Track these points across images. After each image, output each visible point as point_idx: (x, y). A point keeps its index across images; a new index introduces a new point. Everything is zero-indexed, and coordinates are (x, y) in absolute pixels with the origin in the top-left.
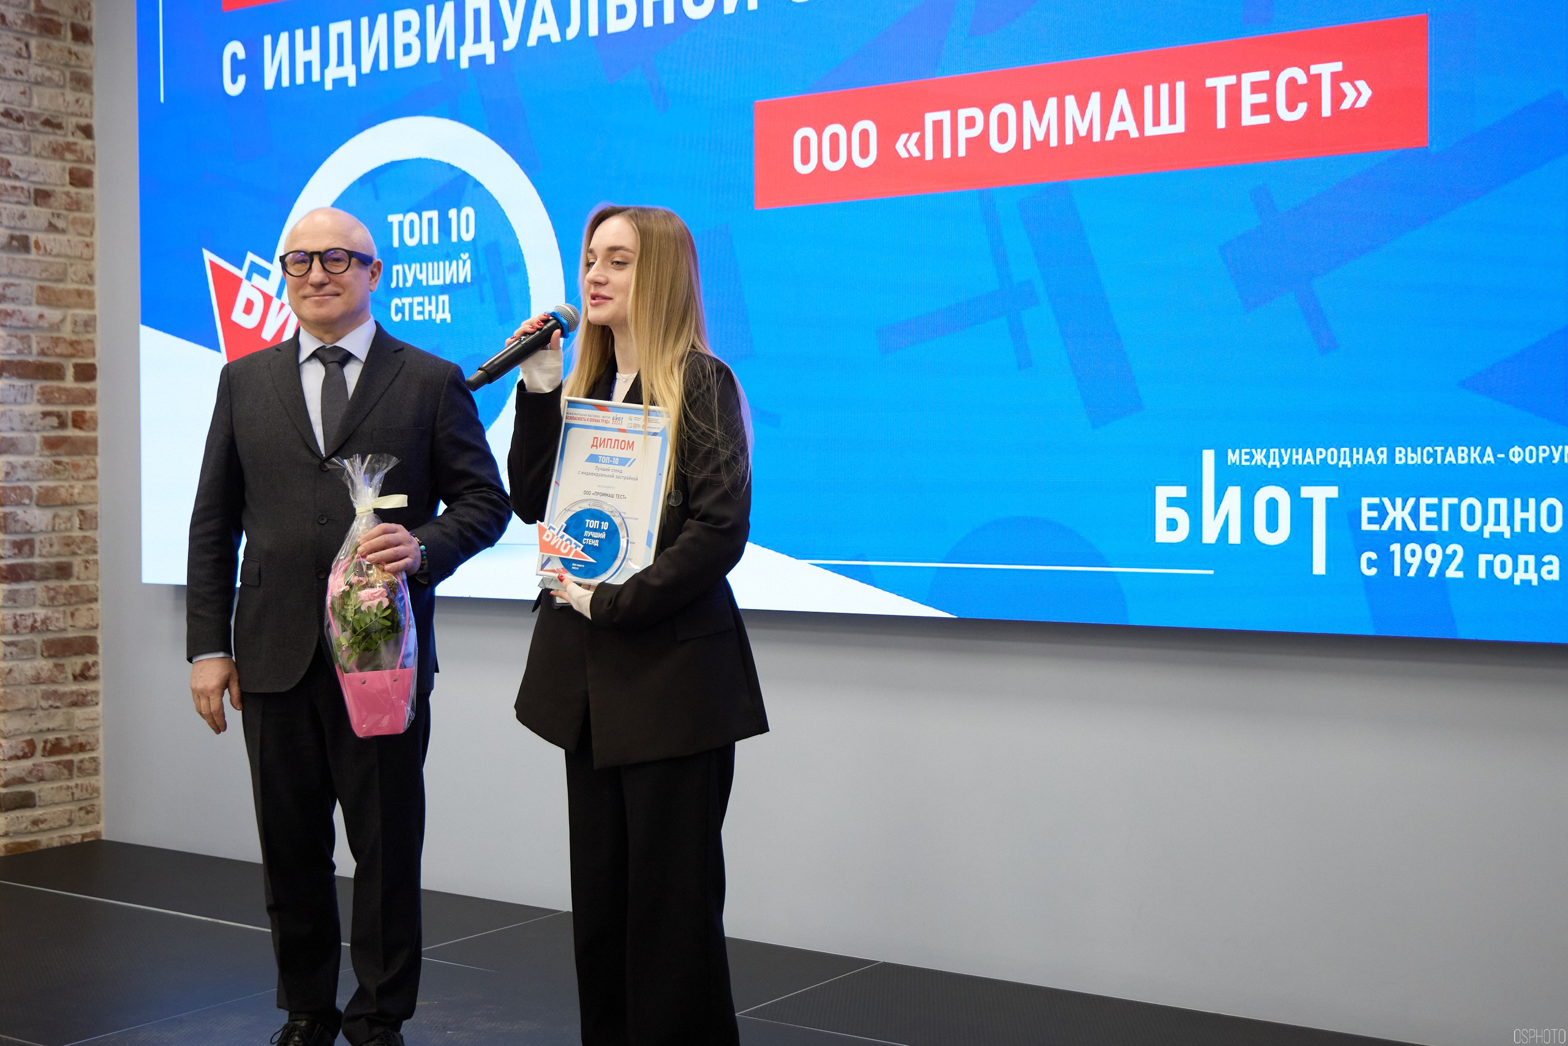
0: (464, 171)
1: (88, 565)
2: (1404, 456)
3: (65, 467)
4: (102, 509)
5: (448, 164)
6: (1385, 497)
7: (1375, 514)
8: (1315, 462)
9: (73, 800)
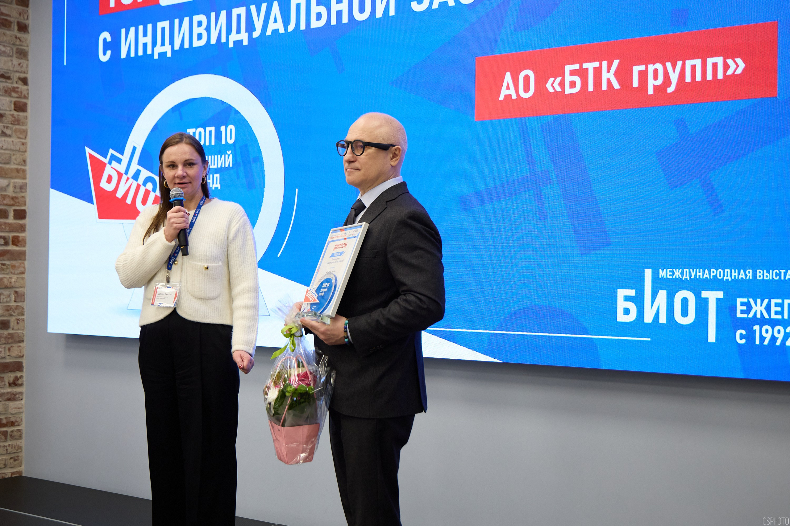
0: (230, 105)
1: (19, 321)
2: (761, 274)
3: (7, 267)
4: (28, 291)
5: (221, 101)
6: (751, 298)
7: (744, 308)
8: (710, 277)
9: (7, 453)
